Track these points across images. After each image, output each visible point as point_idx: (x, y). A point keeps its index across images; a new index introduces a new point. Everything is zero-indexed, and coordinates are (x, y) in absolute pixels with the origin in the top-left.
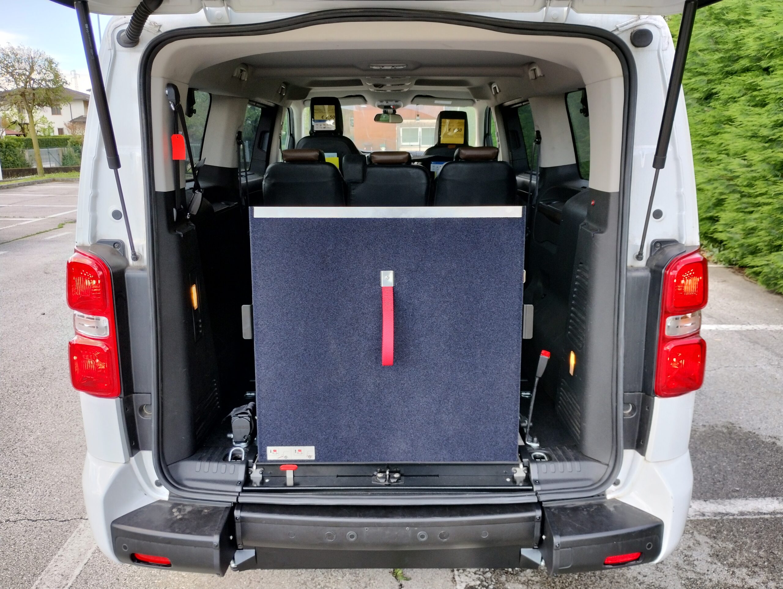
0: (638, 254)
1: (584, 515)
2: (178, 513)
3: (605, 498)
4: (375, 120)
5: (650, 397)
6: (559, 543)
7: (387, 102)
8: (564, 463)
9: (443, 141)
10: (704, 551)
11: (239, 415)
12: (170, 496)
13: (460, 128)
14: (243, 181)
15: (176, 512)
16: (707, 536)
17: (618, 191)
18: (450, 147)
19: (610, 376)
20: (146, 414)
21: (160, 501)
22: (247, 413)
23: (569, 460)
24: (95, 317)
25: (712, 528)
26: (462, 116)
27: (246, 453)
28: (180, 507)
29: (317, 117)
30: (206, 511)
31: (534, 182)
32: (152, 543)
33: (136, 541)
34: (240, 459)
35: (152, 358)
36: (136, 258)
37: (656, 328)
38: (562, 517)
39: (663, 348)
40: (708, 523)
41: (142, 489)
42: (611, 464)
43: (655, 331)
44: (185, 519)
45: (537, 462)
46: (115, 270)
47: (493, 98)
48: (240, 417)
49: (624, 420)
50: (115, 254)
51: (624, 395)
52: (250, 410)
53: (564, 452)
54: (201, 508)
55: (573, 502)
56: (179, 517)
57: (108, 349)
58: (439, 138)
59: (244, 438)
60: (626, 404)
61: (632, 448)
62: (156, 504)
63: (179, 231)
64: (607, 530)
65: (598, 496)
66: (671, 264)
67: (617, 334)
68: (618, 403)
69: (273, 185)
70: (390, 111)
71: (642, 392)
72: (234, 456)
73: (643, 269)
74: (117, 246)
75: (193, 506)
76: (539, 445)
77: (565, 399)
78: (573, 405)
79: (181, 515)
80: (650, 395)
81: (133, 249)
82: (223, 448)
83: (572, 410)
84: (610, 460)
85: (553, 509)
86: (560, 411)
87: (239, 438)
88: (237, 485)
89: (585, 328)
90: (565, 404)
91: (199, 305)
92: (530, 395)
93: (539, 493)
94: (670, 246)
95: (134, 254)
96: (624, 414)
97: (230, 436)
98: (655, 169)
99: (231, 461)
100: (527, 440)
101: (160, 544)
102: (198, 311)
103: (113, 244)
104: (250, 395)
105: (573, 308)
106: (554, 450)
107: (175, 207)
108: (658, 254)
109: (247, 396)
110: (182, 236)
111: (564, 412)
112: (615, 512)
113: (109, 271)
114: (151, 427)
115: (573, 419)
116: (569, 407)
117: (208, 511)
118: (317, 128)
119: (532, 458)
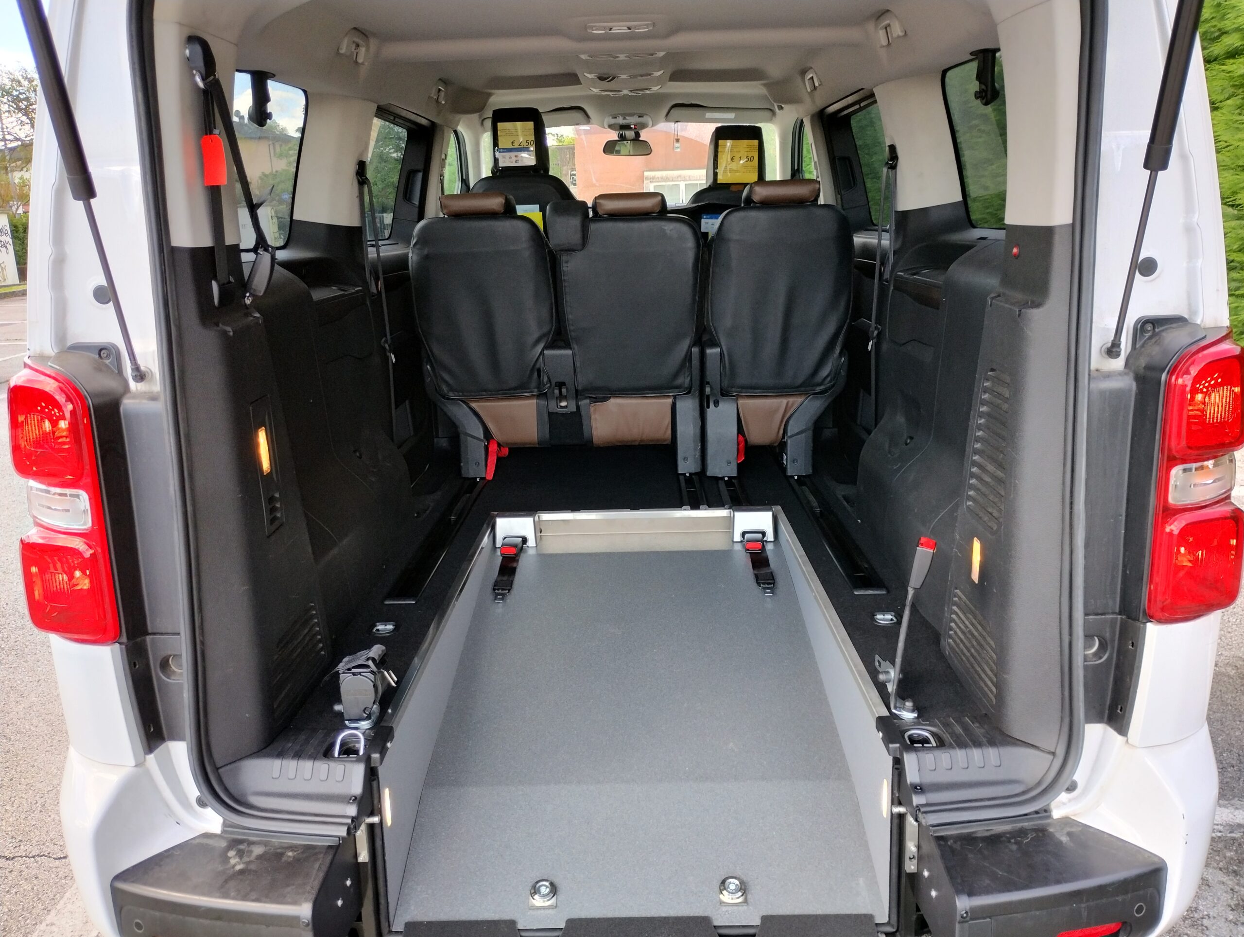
0: (1109, 345)
1: (1012, 851)
2: (237, 860)
3: (1050, 817)
4: (604, 151)
5: (1138, 624)
6: (968, 908)
7: (624, 118)
8: (968, 750)
9: (721, 179)
10: (1219, 899)
11: (353, 671)
12: (225, 824)
13: (750, 155)
14: (372, 253)
15: (235, 857)
16: (1221, 869)
17: (1070, 221)
18: (733, 188)
19: (1057, 585)
20: (174, 672)
21: (206, 835)
22: (368, 667)
23: (978, 744)
24: (68, 491)
25: (1228, 854)
26: (755, 133)
27: (366, 740)
28: (242, 847)
29: (503, 143)
30: (290, 854)
31: (886, 242)
32: (188, 919)
33: (158, 914)
34: (356, 752)
35: (178, 567)
36: (140, 376)
37: (1149, 491)
38: (970, 856)
39: (1163, 528)
40: (1220, 845)
41: (171, 812)
42: (1061, 751)
43: (1145, 495)
44: (250, 872)
45: (916, 750)
46: (97, 401)
47: (807, 99)
48: (354, 674)
49: (1086, 668)
50: (102, 371)
51: (1085, 619)
52: (373, 660)
53: (966, 728)
54: (282, 848)
55: (988, 825)
56: (239, 867)
57: (91, 551)
58: (715, 175)
59: (364, 711)
60: (1089, 639)
61: (1099, 719)
62: (198, 841)
63: (228, 325)
64: (1058, 882)
65: (1037, 812)
66: (1179, 362)
67: (1071, 503)
68: (1075, 636)
69: (426, 258)
70: (630, 134)
71: (1120, 613)
72: (345, 748)
73: (1120, 374)
74: (105, 355)
75: (266, 846)
76: (916, 715)
77: (963, 627)
78: (979, 638)
79: (243, 863)
80: (1138, 620)
81: (132, 359)
82: (325, 731)
83: (978, 647)
84: (1058, 743)
85: (952, 841)
86: (951, 648)
87: (354, 712)
88: (349, 803)
89: (1003, 493)
90: (962, 637)
91: (273, 465)
92: (892, 620)
93: (922, 810)
94: (1173, 328)
95: (136, 368)
96: (1085, 656)
97: (338, 708)
98: (1149, 171)
99: (339, 757)
100: (892, 706)
101: (202, 921)
102: (272, 478)
103: (97, 351)
104: (385, 628)
105: (976, 458)
106: (946, 725)
107: (215, 278)
108: (1150, 344)
109: (378, 630)
110: (231, 334)
111: (962, 651)
112: (1072, 845)
113: (87, 401)
114: (183, 697)
115: (980, 666)
116: (970, 642)
117: (295, 853)
118: (504, 162)
119: (905, 741)
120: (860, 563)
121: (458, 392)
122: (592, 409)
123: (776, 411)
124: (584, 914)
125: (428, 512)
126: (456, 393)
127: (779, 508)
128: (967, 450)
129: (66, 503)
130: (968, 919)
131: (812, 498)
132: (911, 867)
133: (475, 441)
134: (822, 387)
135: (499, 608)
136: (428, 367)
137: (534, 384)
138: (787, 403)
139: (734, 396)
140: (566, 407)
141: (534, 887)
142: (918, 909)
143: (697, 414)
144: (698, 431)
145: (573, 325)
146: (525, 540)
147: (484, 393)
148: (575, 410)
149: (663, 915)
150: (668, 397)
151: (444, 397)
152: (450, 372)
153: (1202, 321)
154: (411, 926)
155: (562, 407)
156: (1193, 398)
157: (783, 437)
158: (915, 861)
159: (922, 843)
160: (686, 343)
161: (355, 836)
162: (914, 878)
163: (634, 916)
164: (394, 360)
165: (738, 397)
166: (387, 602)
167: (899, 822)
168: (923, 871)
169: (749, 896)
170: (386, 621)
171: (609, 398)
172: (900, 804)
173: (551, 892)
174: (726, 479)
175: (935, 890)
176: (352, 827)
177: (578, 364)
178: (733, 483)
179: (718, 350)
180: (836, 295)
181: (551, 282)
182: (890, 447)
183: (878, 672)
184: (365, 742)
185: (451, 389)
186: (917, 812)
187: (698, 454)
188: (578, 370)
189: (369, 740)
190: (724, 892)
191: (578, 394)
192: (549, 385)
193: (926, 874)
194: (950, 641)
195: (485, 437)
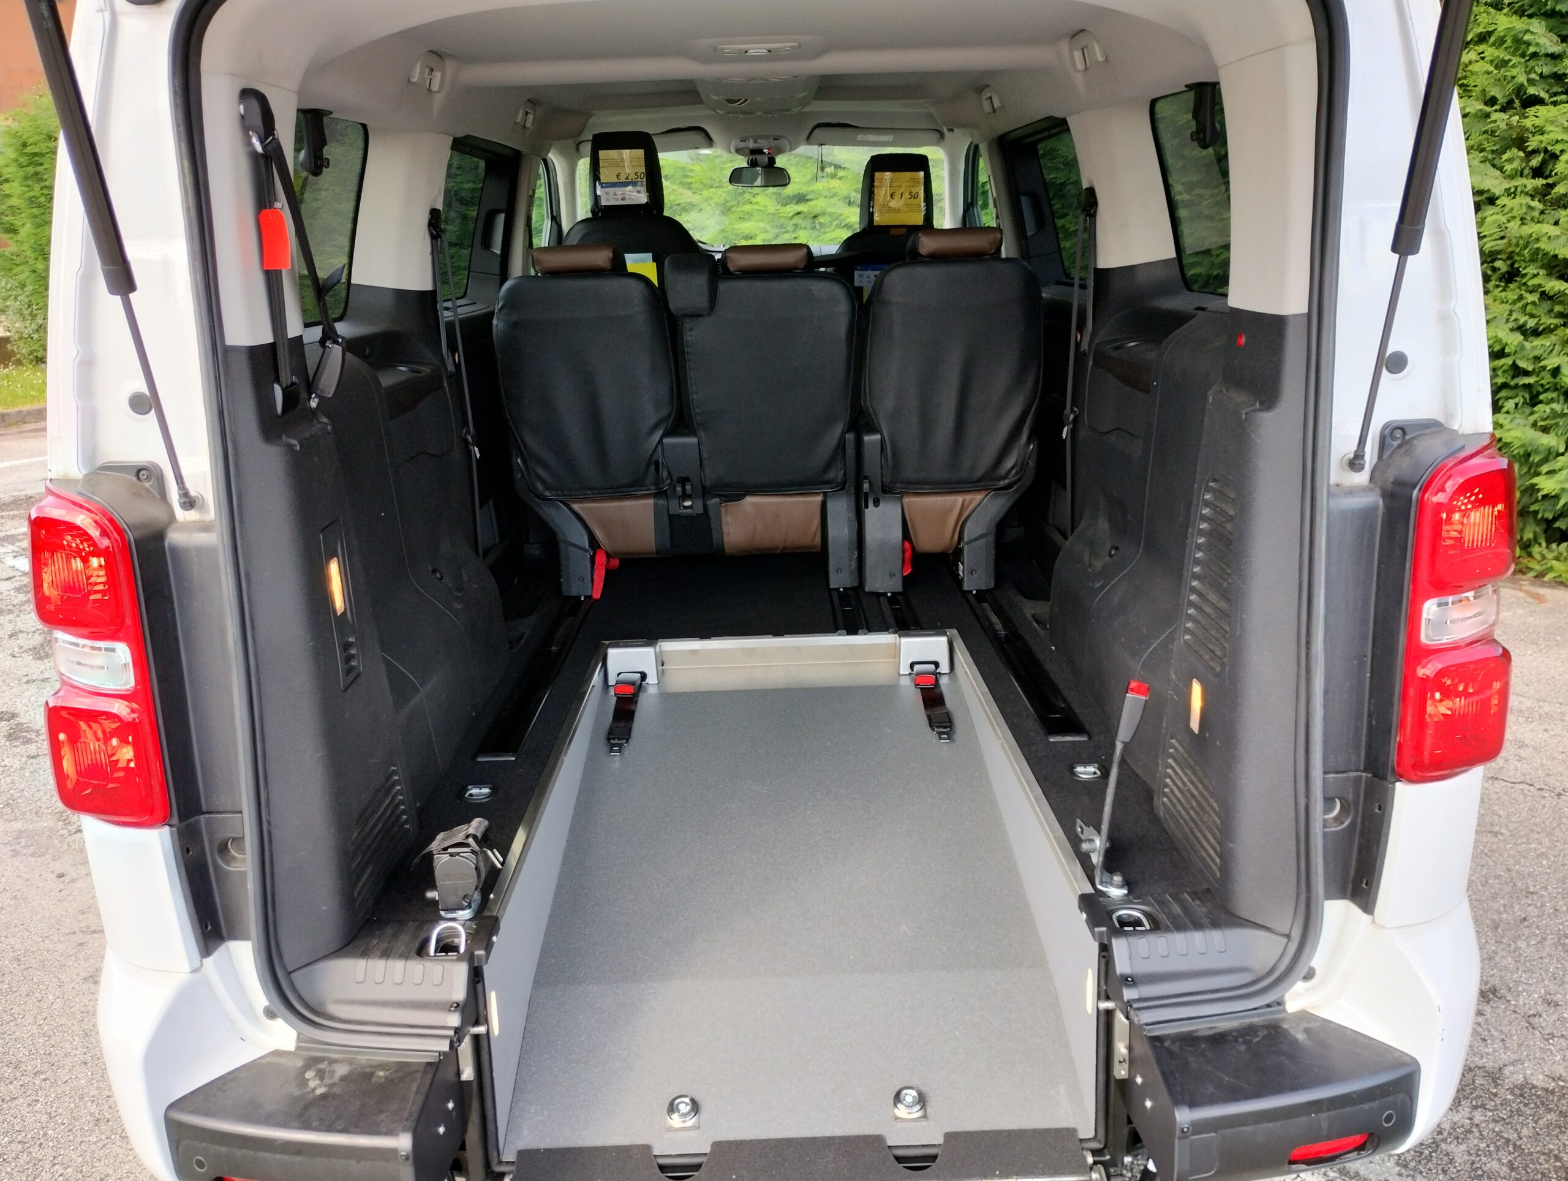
0: (1352, 456)
1: (1240, 1053)
2: (317, 1082)
3: (1284, 1010)
4: (730, 181)
5: (1385, 783)
6: (1190, 1122)
7: (756, 141)
8: (1188, 934)
9: (877, 220)
11: (450, 850)
12: (299, 1039)
13: (915, 190)
15: (314, 1079)
17: (1305, 311)
18: (894, 232)
19: (1292, 738)
20: (234, 858)
21: (277, 1053)
22: (467, 845)
23: (1198, 926)
24: (101, 644)
26: (920, 163)
27: (468, 934)
28: (321, 1066)
29: (606, 175)
30: (381, 1074)
32: (261, 1154)
33: (224, 1149)
34: (455, 949)
36: (189, 503)
37: (1399, 628)
38: (1191, 1059)
39: (1415, 671)
41: (233, 1027)
42: (1296, 934)
43: (1394, 632)
44: (334, 1096)
45: (1126, 934)
46: (139, 534)
47: (984, 123)
48: (451, 855)
49: (1325, 835)
50: (140, 496)
51: (1324, 778)
52: (475, 837)
53: (1185, 908)
54: (371, 1066)
55: (1212, 1022)
56: (319, 1091)
57: (133, 715)
58: (871, 215)
59: (463, 898)
60: (1329, 801)
61: (1342, 895)
62: (267, 1060)
63: (288, 436)
64: (1293, 1088)
65: (1268, 1006)
66: (1432, 478)
67: (1308, 643)
68: (1312, 798)
69: (515, 326)
70: (762, 160)
71: (1365, 771)
72: (442, 944)
73: (1364, 490)
74: (145, 477)
75: (351, 1064)
76: (1126, 892)
77: (1180, 784)
78: (1200, 798)
79: (325, 1086)
80: (1386, 779)
81: (180, 482)
82: (417, 923)
83: (1198, 809)
84: (1293, 924)
85: (1169, 1042)
86: (1167, 809)
87: (452, 900)
88: (450, 1011)
89: (1228, 629)
90: (1179, 795)
91: (348, 604)
92: (1095, 773)
93: (1135, 1005)
94: (1426, 435)
95: (185, 494)
96: (1325, 821)
97: (431, 894)
98: (1398, 256)
99: (435, 956)
100: (1097, 881)
101: (277, 1156)
102: (346, 617)
103: (135, 472)
104: (479, 792)
105: (1195, 583)
106: (1162, 903)
107: (277, 380)
108: (1399, 454)
109: (471, 795)
110: (298, 448)
111: (1179, 812)
112: (1309, 1043)
113: (126, 536)
114: (246, 889)
115: (1201, 832)
116: (1190, 803)
117: (387, 1073)
118: (608, 200)
119: (1113, 923)
120: (1054, 701)
121: (556, 490)
122: (723, 510)
123: (949, 511)
124: (732, 1137)
125: (523, 641)
126: (554, 492)
127: (955, 632)
128: (1185, 573)
129: (100, 659)
130: (1189, 1133)
131: (994, 619)
132: (1121, 1072)
133: (579, 551)
134: (1007, 481)
135: (616, 761)
136: (519, 460)
137: (650, 479)
138: (964, 501)
139: (898, 493)
140: (690, 507)
141: (672, 1104)
142: (1130, 1122)
143: (853, 516)
144: (855, 537)
145: (698, 407)
146: (644, 676)
147: (589, 492)
148: (701, 511)
149: (828, 1134)
150: (818, 493)
151: (538, 497)
152: (546, 466)
153: (1461, 426)
154: (523, 1154)
155: (685, 507)
156: (1449, 518)
157: (959, 543)
158: (1126, 1065)
159: (1134, 1044)
160: (838, 428)
161: (457, 1050)
162: (1125, 1085)
163: (792, 1136)
164: (478, 456)
165: (902, 494)
166: (480, 759)
167: (1106, 1020)
168: (1135, 1077)
169: (929, 1110)
170: (479, 783)
171: (744, 496)
172: (1108, 998)
173: (692, 1110)
174: (889, 594)
175: (1150, 1100)
176: (455, 1039)
177: (705, 455)
178: (899, 600)
179: (878, 437)
180: (1022, 370)
181: (671, 355)
182: (1090, 559)
183: (1081, 841)
184: (467, 936)
185: (548, 487)
186: (1128, 1008)
187: (854, 564)
188: (705, 463)
189: (471, 934)
190: (899, 1105)
191: (706, 492)
192: (669, 481)
193: (1139, 1080)
194: (1165, 800)
195: (590, 546)
